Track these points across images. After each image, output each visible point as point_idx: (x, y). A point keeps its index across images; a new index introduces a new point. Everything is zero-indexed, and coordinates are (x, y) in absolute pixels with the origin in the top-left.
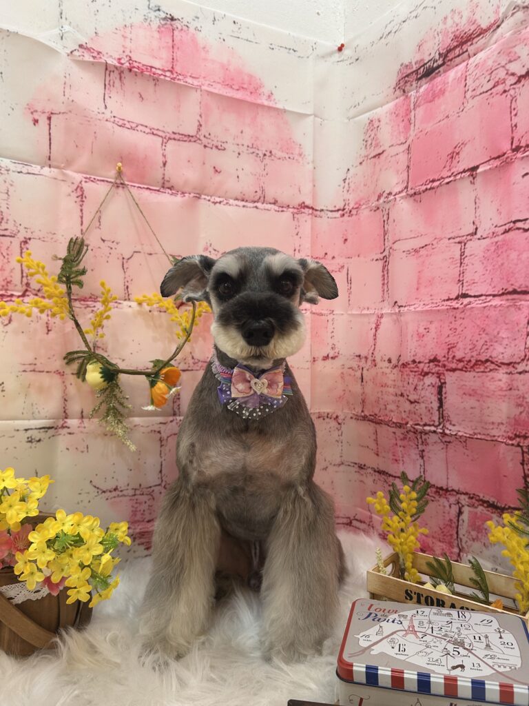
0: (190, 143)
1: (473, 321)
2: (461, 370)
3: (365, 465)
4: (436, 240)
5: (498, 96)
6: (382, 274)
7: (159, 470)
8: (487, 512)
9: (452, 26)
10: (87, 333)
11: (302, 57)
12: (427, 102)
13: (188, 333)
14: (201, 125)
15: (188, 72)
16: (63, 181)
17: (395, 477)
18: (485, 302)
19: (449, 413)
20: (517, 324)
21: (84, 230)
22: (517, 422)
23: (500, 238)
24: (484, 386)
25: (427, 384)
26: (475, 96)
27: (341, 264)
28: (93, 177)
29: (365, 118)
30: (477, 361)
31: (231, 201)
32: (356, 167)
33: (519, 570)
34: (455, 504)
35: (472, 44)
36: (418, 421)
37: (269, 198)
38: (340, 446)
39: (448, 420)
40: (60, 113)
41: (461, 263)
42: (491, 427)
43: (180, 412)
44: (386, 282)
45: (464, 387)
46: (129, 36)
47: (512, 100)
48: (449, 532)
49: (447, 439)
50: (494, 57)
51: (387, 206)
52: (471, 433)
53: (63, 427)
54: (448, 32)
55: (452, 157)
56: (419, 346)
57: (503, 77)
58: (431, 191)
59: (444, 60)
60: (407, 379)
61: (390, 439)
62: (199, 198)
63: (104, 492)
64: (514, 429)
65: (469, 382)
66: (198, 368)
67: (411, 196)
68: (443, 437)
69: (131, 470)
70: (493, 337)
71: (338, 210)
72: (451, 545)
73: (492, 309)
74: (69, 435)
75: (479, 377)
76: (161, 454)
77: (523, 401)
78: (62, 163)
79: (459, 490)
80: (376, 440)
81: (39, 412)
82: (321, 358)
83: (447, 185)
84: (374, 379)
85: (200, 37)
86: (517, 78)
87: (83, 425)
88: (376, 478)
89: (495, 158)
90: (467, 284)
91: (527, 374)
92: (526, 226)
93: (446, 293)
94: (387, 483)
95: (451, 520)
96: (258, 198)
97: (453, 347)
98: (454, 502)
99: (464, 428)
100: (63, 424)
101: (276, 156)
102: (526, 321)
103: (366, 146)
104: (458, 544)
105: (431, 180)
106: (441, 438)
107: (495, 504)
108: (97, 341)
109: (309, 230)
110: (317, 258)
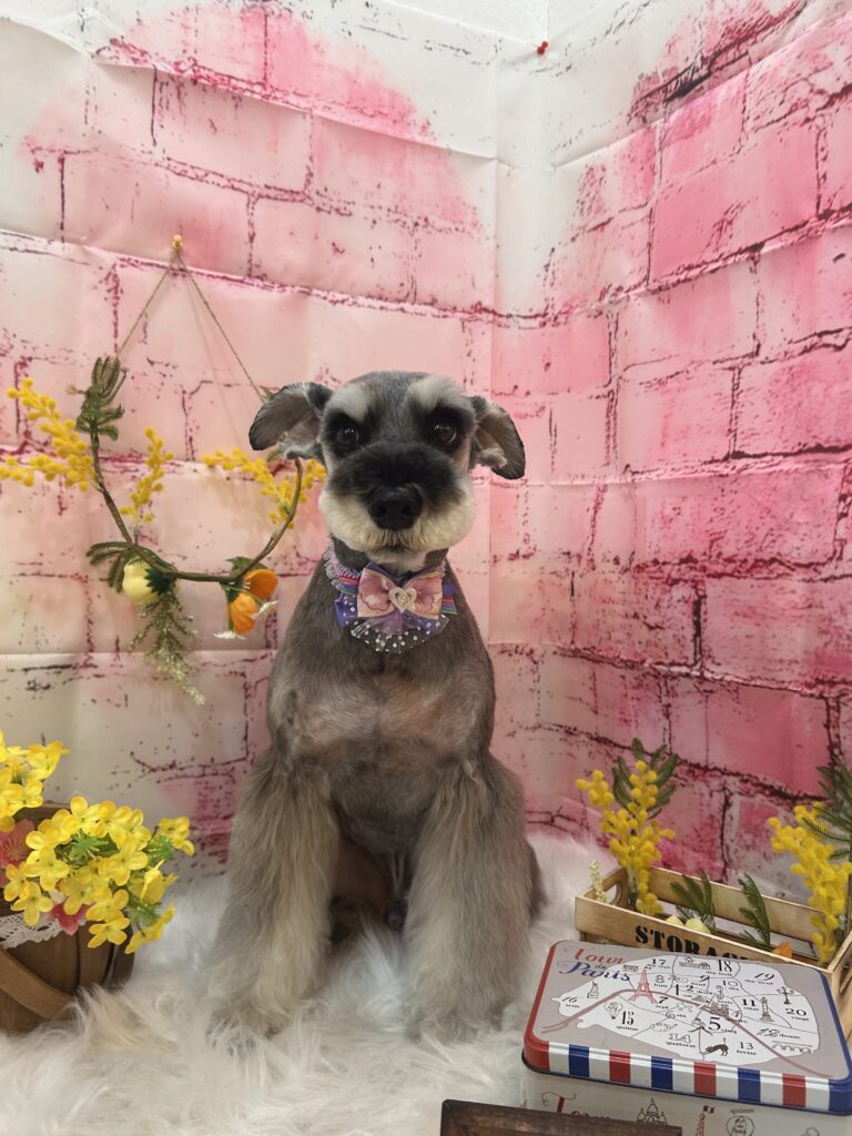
0: (294, 203)
1: (751, 497)
2: (731, 575)
3: (575, 729)
4: (694, 365)
5: (797, 126)
6: (606, 420)
7: (243, 735)
8: (770, 804)
9: (723, 13)
10: (125, 512)
11: (479, 64)
12: (681, 138)
13: (289, 514)
14: (311, 174)
15: (291, 86)
16: (85, 264)
17: (624, 748)
18: (772, 466)
19: (711, 645)
20: (823, 501)
21: (120, 346)
22: (819, 658)
23: (798, 361)
24: (767, 603)
25: (675, 599)
26: (759, 128)
27: (540, 404)
28: (134, 258)
29: (580, 164)
30: (757, 561)
31: (362, 300)
32: (566, 245)
33: (819, 895)
34: (718, 791)
35: (755, 42)
36: (660, 657)
37: (424, 295)
38: (536, 699)
39: (710, 656)
40: (79, 152)
41: (733, 402)
42: (779, 667)
43: (276, 642)
44: (612, 433)
45: (736, 603)
46: (193, 25)
47: (819, 135)
48: (708, 834)
49: (707, 686)
50: (792, 63)
51: (615, 309)
52: (746, 677)
53: (86, 666)
54: (717, 22)
55: (721, 229)
56: (665, 536)
57: (804, 97)
58: (685, 284)
59: (709, 68)
60: (644, 591)
61: (617, 687)
62: (308, 294)
63: (154, 770)
64: (815, 670)
65: (744, 594)
66: (305, 571)
67: (654, 292)
68: (701, 683)
69: (197, 735)
70: (782, 522)
71: (536, 316)
72: (712, 857)
73: (782, 477)
74: (95, 679)
75: (759, 587)
76: (245, 710)
77: (829, 625)
78: (83, 235)
79: (725, 769)
80: (594, 689)
81: (47, 641)
82: (507, 556)
83: (712, 275)
84: (591, 592)
85: (310, 28)
86: (827, 99)
87: (118, 663)
88: (594, 749)
89: (790, 231)
90: (743, 437)
91: (837, 581)
92: (840, 342)
93: (708, 450)
94: (610, 757)
95: (712, 817)
96: (405, 294)
97: (717, 539)
98: (718, 788)
99: (735, 669)
100: (87, 660)
101: (436, 226)
102: (837, 496)
103: (582, 210)
104: (723, 855)
105: (686, 266)
106: (697, 685)
107: (783, 790)
108: (142, 527)
109: (487, 349)
110: (500, 394)
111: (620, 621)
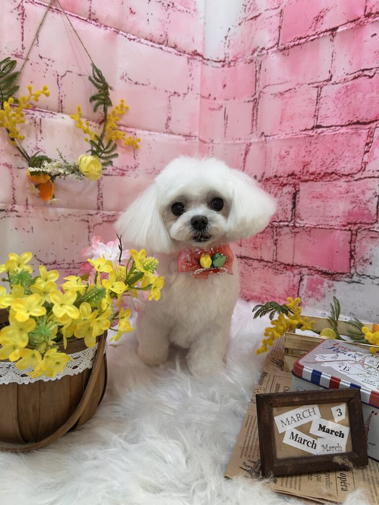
1: (324, 145)
2: (313, 180)
4: (298, 86)
6: (252, 112)
8: (322, 278)
17: (254, 259)
18: (335, 131)
19: (300, 212)
20: (357, 146)
22: (350, 214)
23: (350, 83)
24: (328, 191)
25: (284, 192)
27: (220, 104)
30: (325, 173)
31: (143, 40)
32: (236, 27)
34: (298, 275)
36: (275, 219)
37: (171, 43)
41: (317, 103)
42: (331, 219)
43: (103, 207)
44: (255, 118)
45: (313, 192)
48: (292, 293)
49: (296, 230)
51: (260, 59)
52: (315, 224)
53: (12, 211)
55: (317, 20)
58: (298, 46)
60: (269, 190)
62: (118, 33)
63: (46, 264)
64: (347, 219)
65: (318, 188)
66: (116, 174)
67: (281, 50)
68: (293, 229)
69: (66, 249)
70: (338, 156)
71: (220, 61)
73: (340, 135)
74: (17, 218)
76: (88, 238)
77: (356, 199)
79: (301, 265)
83: (312, 42)
87: (28, 211)
88: (239, 262)
89: (351, 22)
90: (321, 118)
91: (362, 180)
92: (371, 74)
93: (303, 125)
94: (247, 264)
95: (294, 285)
96: (163, 41)
97: (307, 164)
98: (297, 273)
99: (310, 221)
100: (12, 208)
101: (177, 8)
102: (365, 143)
103: (245, 9)
105: (299, 37)
106: (291, 230)
107: (327, 272)
108: (37, 143)
109: (199, 74)
110: (203, 97)
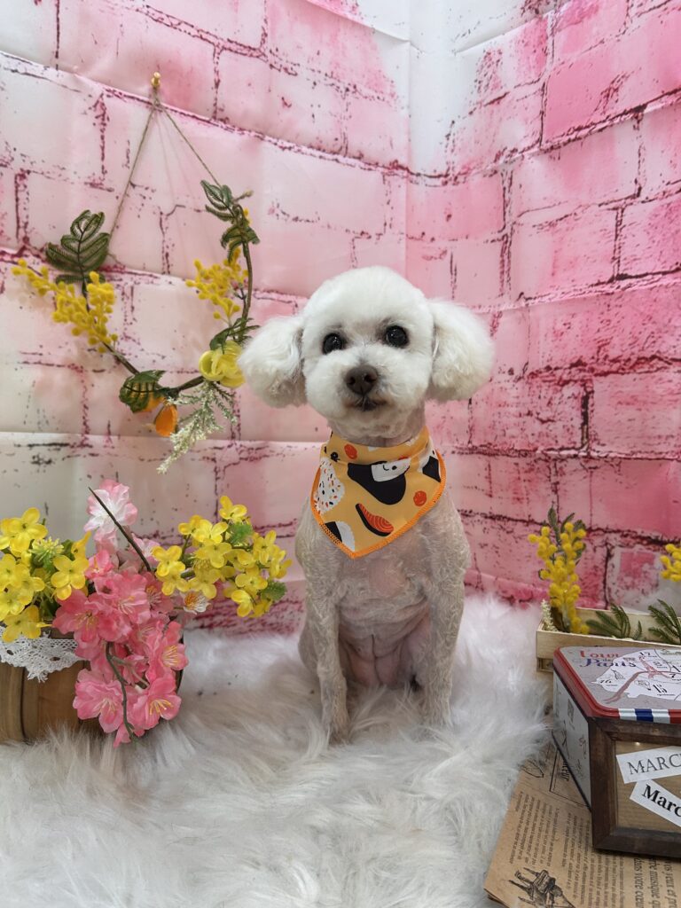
0: (252, 58)
1: (634, 308)
2: (617, 372)
4: (581, 209)
5: (675, 11)
6: (501, 259)
7: (213, 511)
8: (649, 551)
12: (572, 24)
14: (266, 35)
16: (76, 91)
17: (517, 521)
18: (652, 283)
19: (596, 430)
21: (106, 168)
23: (675, 198)
24: (648, 391)
25: (566, 396)
26: (641, 14)
27: (443, 248)
28: (118, 90)
29: (479, 50)
30: (639, 359)
31: (304, 149)
32: (464, 118)
34: (602, 547)
36: (551, 445)
37: (353, 150)
39: (595, 439)
41: (617, 236)
42: (657, 441)
43: (240, 434)
44: (506, 269)
45: (620, 394)
48: (593, 581)
49: (592, 464)
51: (509, 168)
52: (628, 452)
53: (83, 445)
55: (608, 96)
58: (575, 143)
60: (537, 393)
61: (510, 473)
62: (262, 139)
63: (140, 538)
65: (627, 386)
67: (546, 151)
68: (587, 462)
69: (176, 510)
70: (661, 327)
71: (439, 176)
72: (594, 598)
73: (662, 290)
74: (91, 457)
76: (215, 490)
78: (75, 65)
79: (607, 528)
80: (489, 478)
81: (47, 422)
83: (600, 133)
84: (487, 400)
87: (111, 445)
88: (488, 526)
89: (670, 94)
90: (625, 262)
93: (594, 275)
94: (504, 529)
95: (595, 567)
96: (339, 148)
97: (606, 344)
98: (601, 544)
99: (618, 447)
100: (83, 441)
101: (362, 93)
103: (479, 88)
104: (605, 597)
105: (576, 128)
106: (583, 464)
107: (659, 539)
108: (126, 329)
109: (403, 199)
110: (412, 238)
111: (514, 420)
